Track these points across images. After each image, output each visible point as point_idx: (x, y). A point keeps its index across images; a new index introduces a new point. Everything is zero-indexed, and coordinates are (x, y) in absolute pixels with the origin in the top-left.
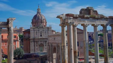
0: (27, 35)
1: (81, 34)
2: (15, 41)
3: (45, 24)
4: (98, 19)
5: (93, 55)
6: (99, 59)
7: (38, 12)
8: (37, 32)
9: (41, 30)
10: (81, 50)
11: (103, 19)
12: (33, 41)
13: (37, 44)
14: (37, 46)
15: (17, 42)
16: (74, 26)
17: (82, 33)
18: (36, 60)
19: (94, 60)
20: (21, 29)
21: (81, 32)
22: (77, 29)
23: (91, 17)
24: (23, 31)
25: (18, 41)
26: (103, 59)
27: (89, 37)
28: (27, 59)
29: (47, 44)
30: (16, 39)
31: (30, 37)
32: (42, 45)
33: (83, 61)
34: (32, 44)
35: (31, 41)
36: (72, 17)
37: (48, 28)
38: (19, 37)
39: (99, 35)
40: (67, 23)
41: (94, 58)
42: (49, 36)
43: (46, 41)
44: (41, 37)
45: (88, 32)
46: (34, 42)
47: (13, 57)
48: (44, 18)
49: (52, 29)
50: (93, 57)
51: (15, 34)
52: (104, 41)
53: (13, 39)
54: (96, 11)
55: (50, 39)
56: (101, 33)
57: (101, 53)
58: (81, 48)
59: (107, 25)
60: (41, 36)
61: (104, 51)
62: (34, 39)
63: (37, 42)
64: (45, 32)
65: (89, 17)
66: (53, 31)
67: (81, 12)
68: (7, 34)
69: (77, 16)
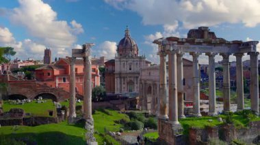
0: (110, 68)
1: (189, 68)
2: (94, 76)
3: (136, 52)
4: (215, 44)
5: (207, 98)
6: (216, 105)
7: (127, 35)
8: (124, 64)
9: (130, 61)
10: (189, 91)
11: (224, 45)
12: (118, 76)
13: (124, 80)
14: (124, 84)
15: (96, 77)
16: (179, 56)
17: (192, 66)
18: (123, 103)
19: (208, 106)
20: (102, 59)
21: (188, 65)
22: (183, 59)
23: (204, 42)
24: (105, 61)
25: (98, 76)
26: (222, 105)
27: (202, 71)
28: (111, 101)
29: (139, 82)
30: (95, 73)
31: (114, 71)
32: (131, 83)
33: (192, 107)
34: (117, 81)
35: (116, 76)
36: (176, 42)
37: (140, 58)
38: (99, 71)
39: (216, 69)
40: (169, 50)
41: (207, 104)
42: (142, 70)
43: (137, 77)
44: (130, 71)
45: (199, 65)
46: (120, 78)
47: (91, 99)
48: (135, 43)
49: (146, 59)
50: (207, 101)
51: (94, 67)
52: (224, 79)
53: (91, 72)
54: (213, 33)
55: (143, 73)
56: (221, 66)
57: (219, 96)
58: (189, 88)
59: (229, 54)
60: (130, 69)
61: (224, 92)
62: (120, 74)
63: (124, 78)
64: (137, 64)
65: (202, 41)
66: (147, 62)
67: (189, 35)
68: (83, 67)
69: (184, 40)
